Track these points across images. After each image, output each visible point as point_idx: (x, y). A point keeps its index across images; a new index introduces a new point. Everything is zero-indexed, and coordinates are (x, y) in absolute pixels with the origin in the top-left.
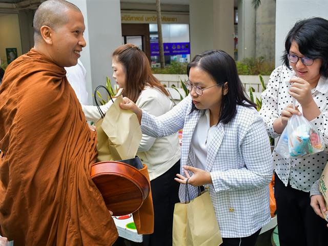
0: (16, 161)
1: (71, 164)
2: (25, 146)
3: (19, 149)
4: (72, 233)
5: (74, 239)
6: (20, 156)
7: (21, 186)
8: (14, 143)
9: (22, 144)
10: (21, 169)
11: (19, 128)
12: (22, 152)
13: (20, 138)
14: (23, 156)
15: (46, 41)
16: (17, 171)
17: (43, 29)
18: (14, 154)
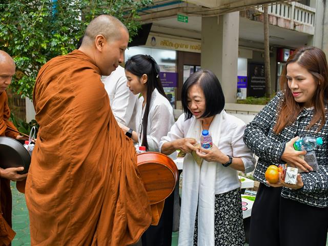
0: (69, 142)
1: (117, 155)
2: (79, 130)
3: (74, 132)
4: (121, 216)
5: (122, 222)
6: (74, 138)
7: (70, 167)
8: (69, 126)
9: (77, 127)
10: (74, 151)
11: (76, 113)
12: (75, 135)
13: (77, 122)
14: (77, 139)
15: (98, 48)
16: (68, 152)
17: (98, 37)
18: (69, 136)
